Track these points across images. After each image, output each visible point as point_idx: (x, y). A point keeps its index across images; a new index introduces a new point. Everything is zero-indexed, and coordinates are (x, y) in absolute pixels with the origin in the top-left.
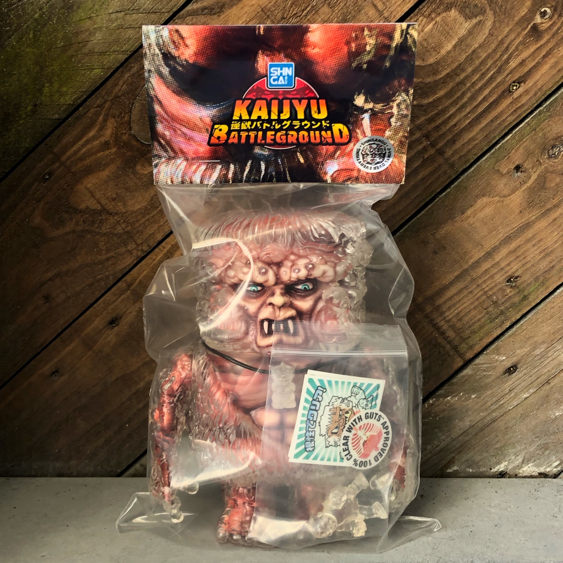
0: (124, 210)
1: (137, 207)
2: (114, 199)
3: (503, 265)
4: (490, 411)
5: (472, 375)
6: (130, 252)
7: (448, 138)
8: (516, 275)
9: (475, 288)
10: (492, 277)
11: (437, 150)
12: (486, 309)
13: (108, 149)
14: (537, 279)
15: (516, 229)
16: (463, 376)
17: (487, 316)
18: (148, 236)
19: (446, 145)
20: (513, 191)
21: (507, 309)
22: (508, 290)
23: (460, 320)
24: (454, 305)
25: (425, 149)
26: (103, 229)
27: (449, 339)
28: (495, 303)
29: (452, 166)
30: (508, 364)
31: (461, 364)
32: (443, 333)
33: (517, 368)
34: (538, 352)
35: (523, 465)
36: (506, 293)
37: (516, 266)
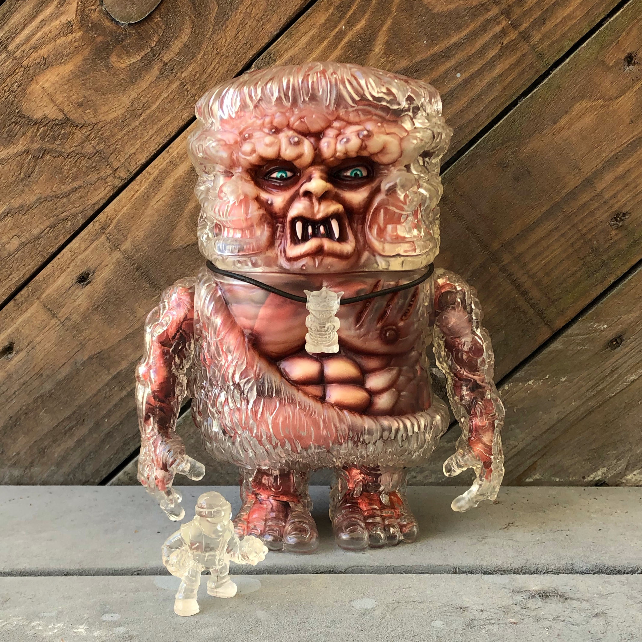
0: (94, 121)
1: (112, 115)
2: (80, 105)
3: (607, 196)
4: (585, 399)
5: (562, 351)
6: (104, 180)
7: (535, 16)
8: (624, 211)
9: (570, 229)
10: (592, 213)
11: (521, 33)
12: (583, 259)
13: (71, 32)
15: (625, 145)
16: (550, 353)
17: (584, 269)
18: (127, 156)
19: (532, 26)
20: (622, 93)
21: (611, 258)
22: (613, 233)
23: (547, 274)
24: (540, 254)
25: (504, 32)
26: (67, 147)
27: (533, 301)
28: (595, 250)
29: (541, 56)
30: (611, 335)
31: (547, 336)
32: (524, 293)
33: (622, 340)
35: (627, 472)
36: (609, 237)
37: (624, 198)
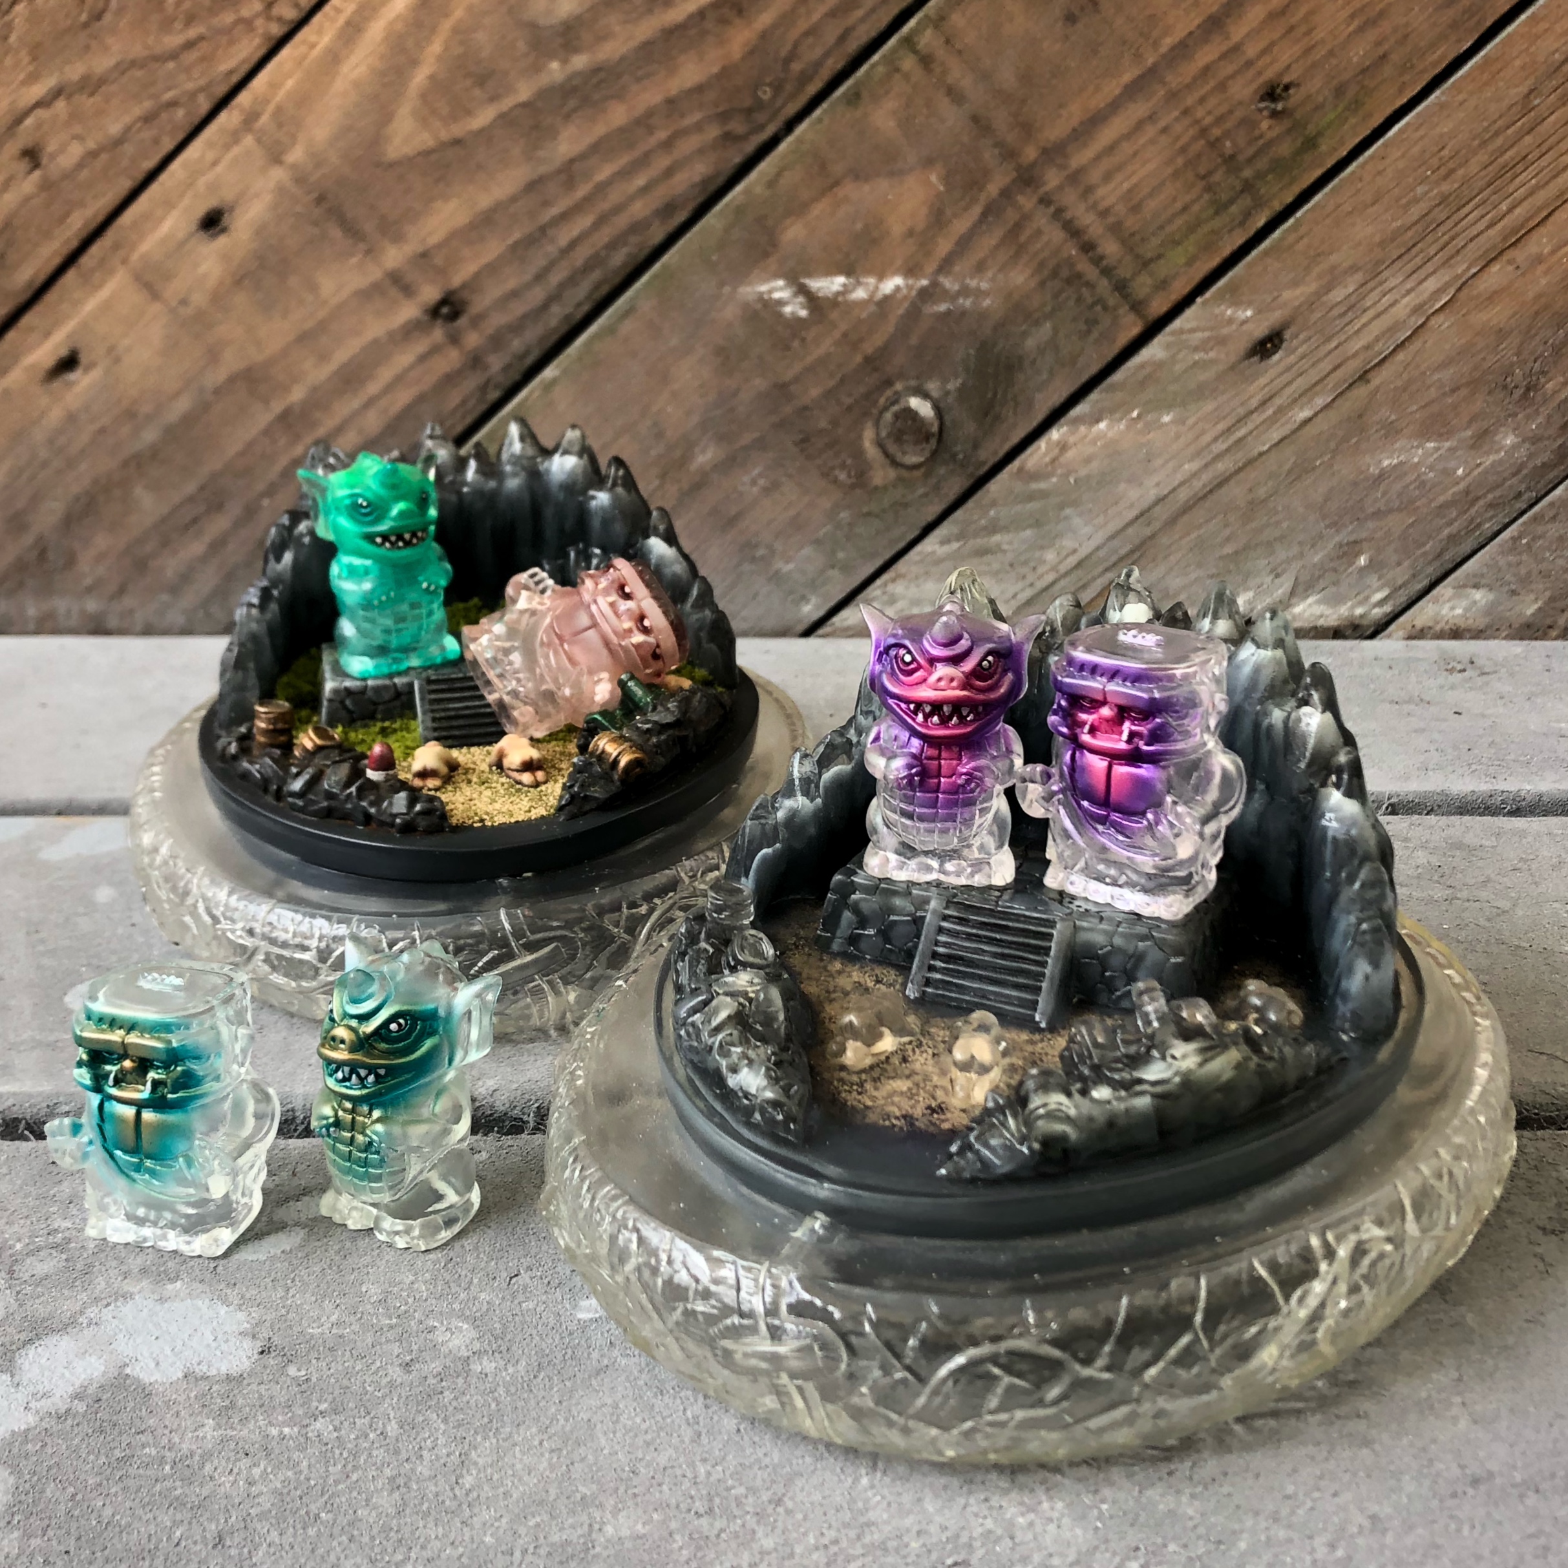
3: (1251, 51)
4: (1209, 457)
5: (1163, 362)
6: (247, 24)
8: (1286, 80)
9: (1177, 119)
10: (1222, 86)
12: (1203, 178)
14: (1339, 91)
16: (1142, 366)
17: (1206, 197)
21: (1260, 176)
22: (1265, 125)
23: (1136, 209)
24: (1119, 168)
27: (1105, 262)
28: (1229, 159)
30: (1260, 331)
31: (1136, 331)
32: (1088, 247)
33: (1281, 341)
34: (1338, 294)
35: (1294, 601)
36: (1257, 133)
37: (1286, 54)
